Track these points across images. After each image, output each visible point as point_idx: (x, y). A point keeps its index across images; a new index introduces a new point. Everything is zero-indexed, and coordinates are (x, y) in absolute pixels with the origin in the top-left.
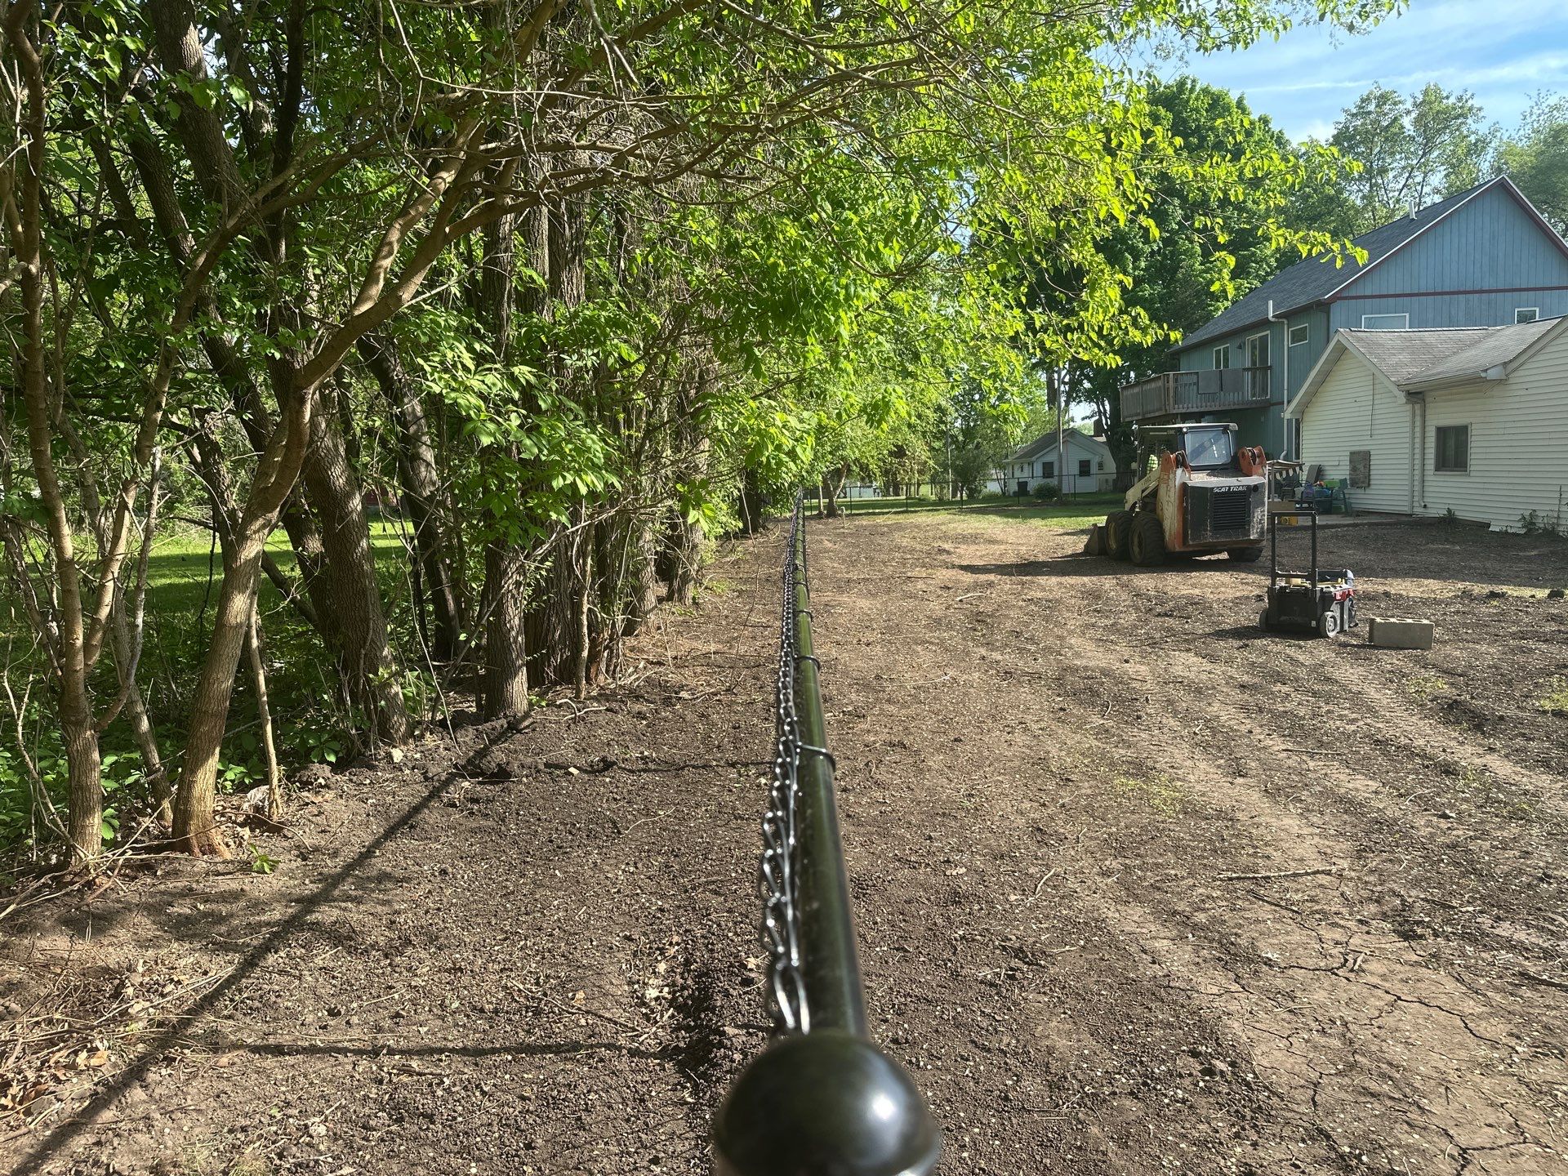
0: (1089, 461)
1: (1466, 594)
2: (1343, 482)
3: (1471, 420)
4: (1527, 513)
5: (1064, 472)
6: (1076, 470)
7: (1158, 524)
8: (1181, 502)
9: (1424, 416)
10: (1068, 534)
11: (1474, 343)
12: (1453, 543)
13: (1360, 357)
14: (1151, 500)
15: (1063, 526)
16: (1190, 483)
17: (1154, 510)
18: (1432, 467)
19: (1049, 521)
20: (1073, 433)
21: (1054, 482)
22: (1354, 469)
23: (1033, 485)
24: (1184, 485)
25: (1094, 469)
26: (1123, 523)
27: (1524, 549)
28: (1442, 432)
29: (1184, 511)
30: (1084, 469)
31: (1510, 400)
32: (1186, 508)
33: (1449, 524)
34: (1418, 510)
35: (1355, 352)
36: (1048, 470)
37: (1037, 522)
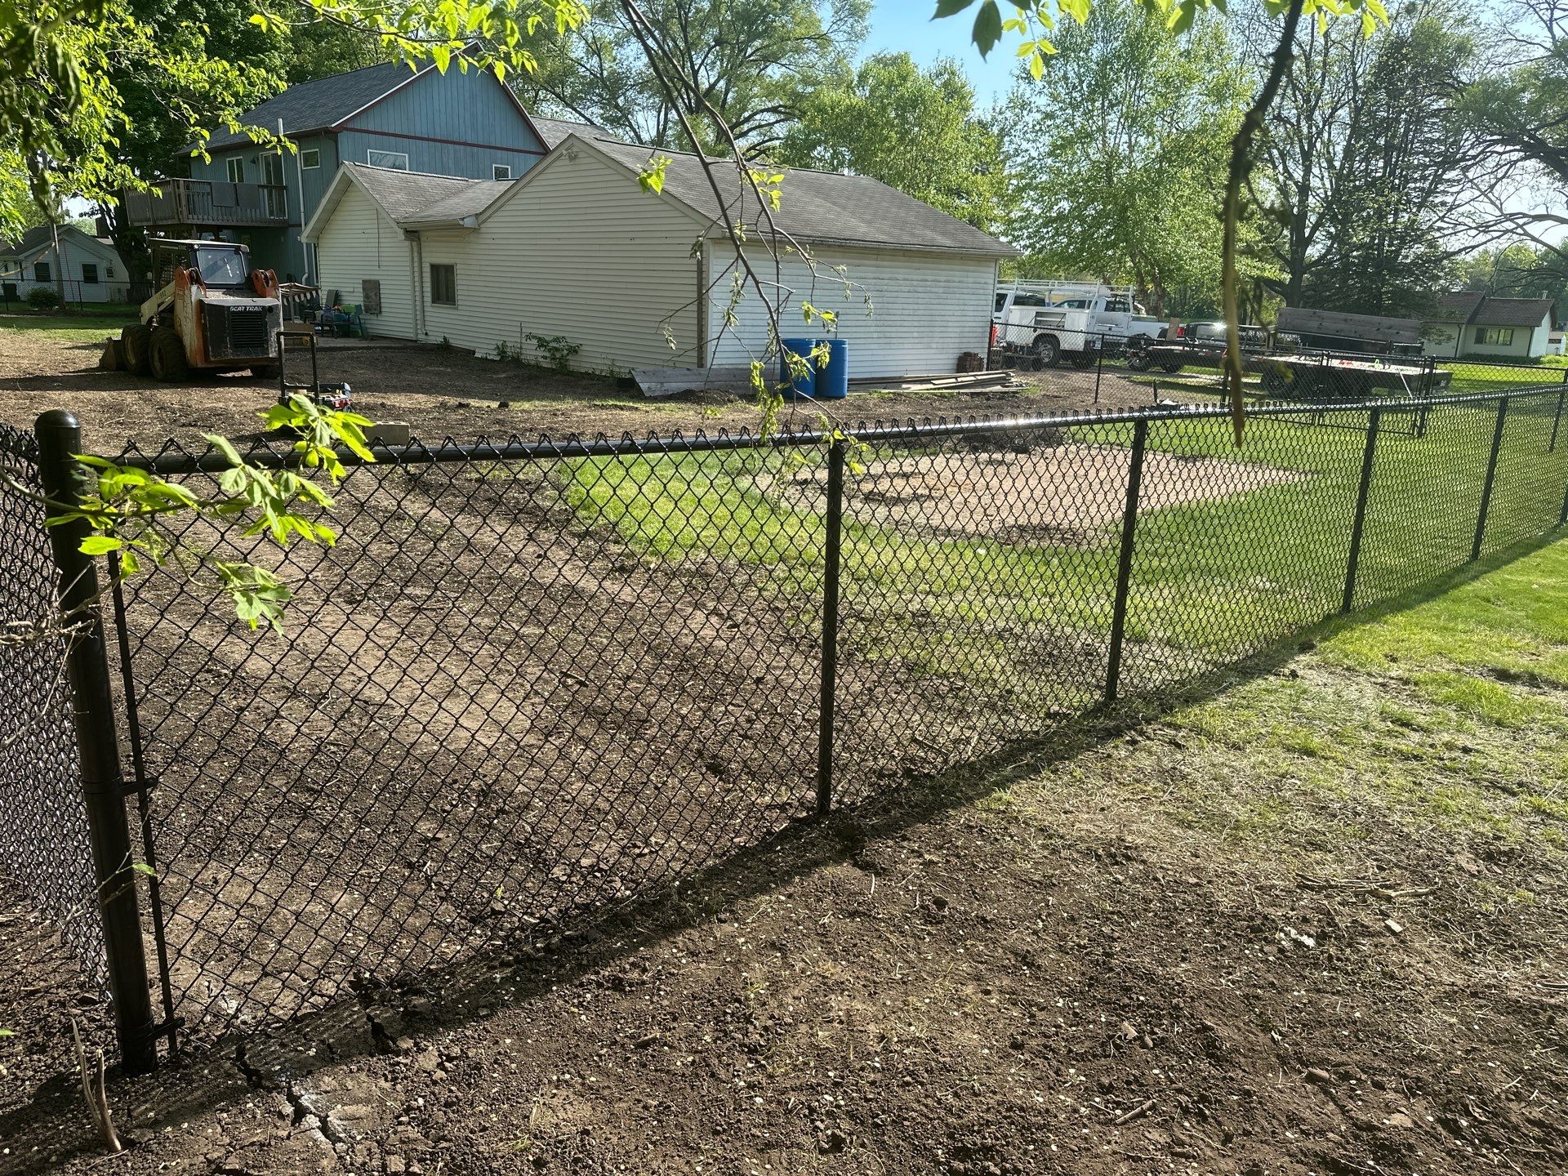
0: (95, 266)
1: (443, 405)
2: (358, 307)
3: (457, 261)
4: (500, 343)
5: (65, 277)
6: (80, 276)
7: (178, 340)
8: (199, 319)
9: (420, 254)
10: (78, 348)
11: (458, 192)
12: (447, 366)
13: (364, 190)
14: (168, 314)
15: (71, 339)
16: (206, 301)
17: (172, 326)
18: (430, 299)
19: (54, 333)
20: (71, 231)
21: (52, 287)
22: (367, 297)
23: (24, 289)
24: (201, 302)
25: (102, 275)
26: (139, 337)
27: (497, 372)
28: (435, 268)
29: (203, 328)
30: (90, 274)
31: (483, 247)
32: (205, 324)
33: (445, 350)
34: (421, 337)
35: (359, 186)
36: (42, 272)
37: (36, 334)
